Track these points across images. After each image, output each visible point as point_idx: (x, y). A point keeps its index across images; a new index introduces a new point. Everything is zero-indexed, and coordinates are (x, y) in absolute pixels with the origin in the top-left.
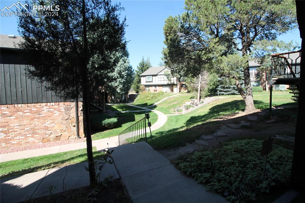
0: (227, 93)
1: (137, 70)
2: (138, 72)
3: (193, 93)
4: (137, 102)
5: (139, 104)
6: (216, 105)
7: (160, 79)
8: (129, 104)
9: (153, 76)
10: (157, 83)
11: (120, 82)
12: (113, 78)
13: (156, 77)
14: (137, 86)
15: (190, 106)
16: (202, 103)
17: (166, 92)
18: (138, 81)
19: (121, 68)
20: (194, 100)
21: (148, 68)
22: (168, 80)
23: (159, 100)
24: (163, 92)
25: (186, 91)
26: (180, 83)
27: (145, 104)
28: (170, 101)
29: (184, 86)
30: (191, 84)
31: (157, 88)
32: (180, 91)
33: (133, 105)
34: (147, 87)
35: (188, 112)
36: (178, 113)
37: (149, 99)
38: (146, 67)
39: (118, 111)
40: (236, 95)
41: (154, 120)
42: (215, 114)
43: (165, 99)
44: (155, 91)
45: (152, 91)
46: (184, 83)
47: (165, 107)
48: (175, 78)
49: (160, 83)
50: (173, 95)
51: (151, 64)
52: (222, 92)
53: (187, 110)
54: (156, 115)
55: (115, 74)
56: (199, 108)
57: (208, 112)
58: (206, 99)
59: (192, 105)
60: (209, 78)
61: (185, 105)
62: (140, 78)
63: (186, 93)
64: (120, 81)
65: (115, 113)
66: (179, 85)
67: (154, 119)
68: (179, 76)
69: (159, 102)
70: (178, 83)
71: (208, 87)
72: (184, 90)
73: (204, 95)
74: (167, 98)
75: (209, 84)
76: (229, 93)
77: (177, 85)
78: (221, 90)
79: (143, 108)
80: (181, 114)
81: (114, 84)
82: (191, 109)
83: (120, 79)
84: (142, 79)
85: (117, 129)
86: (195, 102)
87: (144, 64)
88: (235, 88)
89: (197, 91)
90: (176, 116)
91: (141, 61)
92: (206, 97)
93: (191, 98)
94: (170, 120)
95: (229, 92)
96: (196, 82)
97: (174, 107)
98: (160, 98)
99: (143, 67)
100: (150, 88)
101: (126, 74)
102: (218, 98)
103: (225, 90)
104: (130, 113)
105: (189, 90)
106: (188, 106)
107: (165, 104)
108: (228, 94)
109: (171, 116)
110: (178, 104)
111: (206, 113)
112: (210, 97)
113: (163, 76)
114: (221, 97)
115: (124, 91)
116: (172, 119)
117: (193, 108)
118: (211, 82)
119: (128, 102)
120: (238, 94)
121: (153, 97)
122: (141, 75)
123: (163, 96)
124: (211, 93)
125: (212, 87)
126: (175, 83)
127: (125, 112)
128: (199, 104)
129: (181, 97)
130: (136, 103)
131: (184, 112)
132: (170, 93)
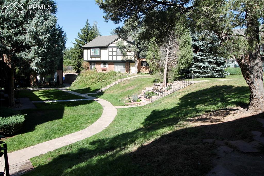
0: (204, 75)
1: (78, 39)
2: (80, 42)
3: (157, 75)
4: (75, 86)
5: (78, 88)
6: (189, 92)
7: (111, 54)
8: (63, 89)
9: (101, 48)
10: (106, 59)
11: (36, 53)
12: (24, 44)
13: (106, 51)
14: (78, 62)
15: (153, 93)
16: (169, 89)
17: (119, 73)
18: (80, 55)
19: (39, 29)
20: (158, 84)
21: (94, 37)
22: (122, 54)
23: (108, 84)
24: (115, 73)
25: (148, 71)
26: (139, 60)
27: (87, 89)
28: (124, 85)
29: (145, 64)
30: (155, 61)
31: (107, 66)
32: (139, 72)
33: (69, 90)
34: (93, 65)
35: (149, 103)
36: (134, 105)
37: (94, 81)
38: (92, 35)
39: (41, 100)
40: (216, 78)
41: (96, 117)
42: (190, 109)
43: (117, 82)
44: (103, 70)
45: (100, 71)
46: (144, 60)
47: (116, 94)
48: (133, 53)
49: (111, 59)
50: (129, 76)
51: (99, 32)
52: (197, 74)
53: (148, 99)
54: (101, 107)
55: (26, 38)
56: (165, 97)
57: (178, 104)
58: (175, 83)
59: (155, 91)
60: (180, 53)
61: (145, 91)
62: (82, 51)
63: (148, 74)
64: (35, 50)
65: (34, 103)
66: (138, 63)
67: (95, 115)
68: (138, 50)
69: (109, 86)
70: (136, 59)
71: (178, 66)
72: (144, 70)
73: (172, 78)
74: (120, 80)
75: (180, 61)
76: (206, 75)
77: (134, 62)
78: (196, 70)
79: (83, 95)
80: (139, 106)
81: (26, 55)
82: (154, 98)
83: (37, 47)
84: (85, 52)
85: (24, 134)
86: (160, 87)
87: (89, 30)
88: (215, 68)
89: (162, 71)
90: (130, 108)
91: (85, 26)
92: (175, 80)
93: (154, 81)
94: (120, 116)
95: (207, 73)
96: (162, 58)
97: (129, 93)
98: (110, 80)
99: (88, 35)
100: (97, 66)
101: (46, 39)
102: (192, 82)
103: (201, 71)
104: (58, 103)
105: (152, 69)
106: (150, 92)
107: (116, 90)
108: (205, 77)
109: (123, 108)
110: (134, 89)
111: (176, 105)
112: (181, 80)
113: (115, 50)
114: (196, 81)
115: (45, 67)
116: (123, 114)
117: (157, 96)
118: (182, 58)
119: (63, 86)
120: (219, 77)
121: (99, 79)
122: (84, 46)
123: (115, 78)
124: (182, 75)
125: (184, 66)
126: (133, 59)
127: (51, 101)
128: (165, 91)
129: (139, 80)
130: (73, 88)
131: (143, 102)
132: (125, 73)
